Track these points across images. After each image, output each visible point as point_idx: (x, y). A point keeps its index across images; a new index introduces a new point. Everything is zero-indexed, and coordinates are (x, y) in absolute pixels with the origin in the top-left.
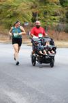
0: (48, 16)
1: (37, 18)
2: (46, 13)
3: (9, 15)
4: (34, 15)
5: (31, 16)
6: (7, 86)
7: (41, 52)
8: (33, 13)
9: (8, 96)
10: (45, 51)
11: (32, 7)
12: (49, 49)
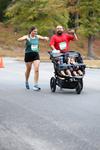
0: (95, 18)
1: (77, 21)
2: (91, 13)
3: (31, 17)
4: (72, 16)
5: (67, 19)
6: (29, 130)
7: (63, 73)
8: (70, 14)
9: (30, 146)
10: (68, 71)
11: (69, 4)
12: (75, 69)
